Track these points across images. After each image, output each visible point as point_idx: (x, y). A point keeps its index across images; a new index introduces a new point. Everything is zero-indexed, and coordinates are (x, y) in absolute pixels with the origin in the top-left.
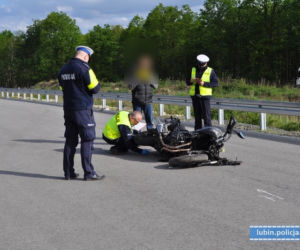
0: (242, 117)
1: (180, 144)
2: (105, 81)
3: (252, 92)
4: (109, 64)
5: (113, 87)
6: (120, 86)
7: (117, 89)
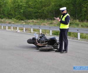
0: (74, 35)
1: (44, 43)
2: (19, 20)
3: (80, 25)
4: (21, 13)
5: (23, 23)
6: (26, 22)
7: (24, 23)
